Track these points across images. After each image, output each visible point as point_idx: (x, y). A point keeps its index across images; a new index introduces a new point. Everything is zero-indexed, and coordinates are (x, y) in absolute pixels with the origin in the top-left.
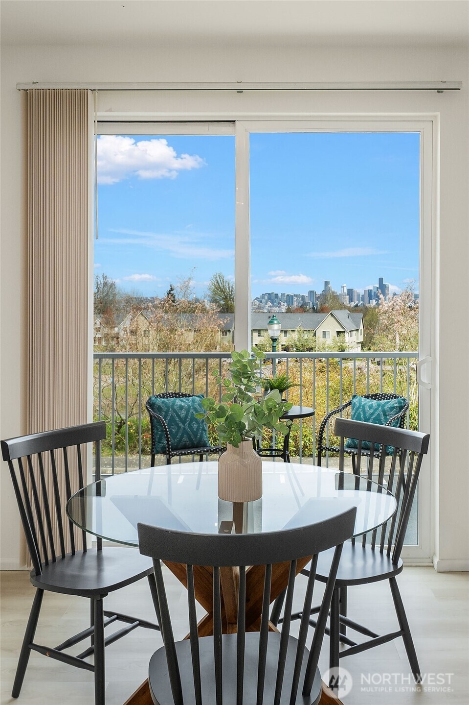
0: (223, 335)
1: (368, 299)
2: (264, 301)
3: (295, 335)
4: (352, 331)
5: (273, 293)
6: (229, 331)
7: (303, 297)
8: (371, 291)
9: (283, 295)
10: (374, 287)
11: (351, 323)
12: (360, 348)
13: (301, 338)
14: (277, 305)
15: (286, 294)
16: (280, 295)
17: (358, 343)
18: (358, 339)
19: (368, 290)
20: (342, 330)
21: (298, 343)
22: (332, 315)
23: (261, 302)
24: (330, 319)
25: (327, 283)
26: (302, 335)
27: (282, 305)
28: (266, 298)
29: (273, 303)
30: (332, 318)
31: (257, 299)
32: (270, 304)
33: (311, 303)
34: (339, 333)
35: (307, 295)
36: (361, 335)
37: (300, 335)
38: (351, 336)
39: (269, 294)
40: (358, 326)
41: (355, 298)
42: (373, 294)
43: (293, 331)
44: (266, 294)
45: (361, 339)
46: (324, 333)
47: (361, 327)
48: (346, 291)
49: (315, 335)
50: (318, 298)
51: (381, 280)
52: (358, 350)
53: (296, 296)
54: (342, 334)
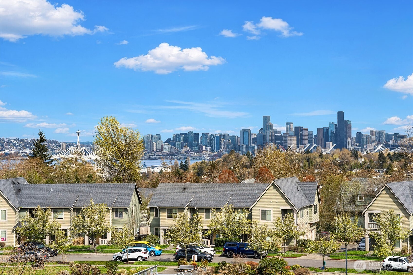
0: (116, 216)
1: (323, 142)
2: (178, 143)
3: (222, 217)
4: (303, 209)
5: (192, 132)
6: (126, 210)
7: (234, 138)
8: (327, 129)
9: (205, 135)
10: (330, 124)
11: (302, 196)
12: (314, 232)
13: (230, 221)
14: (197, 149)
15: (210, 134)
16: (200, 136)
17: (312, 225)
18: (311, 219)
19: (323, 129)
20: (289, 208)
21: (225, 228)
22: (274, 186)
23: (174, 145)
24: (271, 193)
25: (266, 119)
26: (232, 217)
27: (204, 149)
28: (182, 139)
29: (191, 146)
30: (275, 191)
31: (168, 141)
32: (188, 148)
33: (245, 146)
34: (284, 212)
35: (239, 136)
36: (316, 212)
37: (229, 216)
38: (302, 216)
39: (185, 134)
40: (311, 200)
41: (306, 138)
42: (330, 135)
43: (219, 210)
44: (182, 134)
45: (316, 218)
46: (264, 212)
47: (316, 202)
48: (293, 130)
49: (250, 217)
50: (255, 139)
51: (340, 115)
52: (312, 236)
53: (224, 136)
54: (288, 215)
